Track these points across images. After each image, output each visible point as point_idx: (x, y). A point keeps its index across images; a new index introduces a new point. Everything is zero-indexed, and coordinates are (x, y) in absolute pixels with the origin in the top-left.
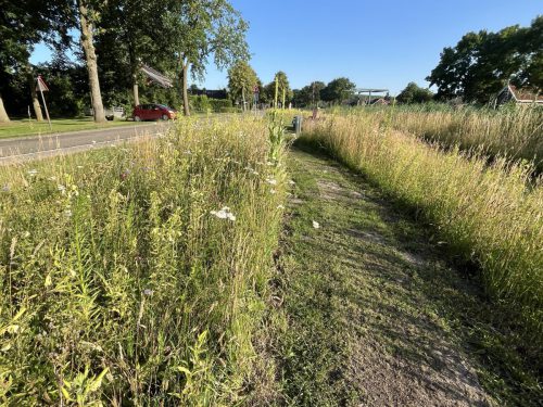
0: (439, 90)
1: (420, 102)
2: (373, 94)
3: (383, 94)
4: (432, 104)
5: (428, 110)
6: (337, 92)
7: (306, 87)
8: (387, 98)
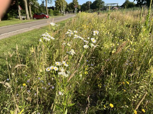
0: (137, 3)
1: (131, 7)
2: (112, 5)
3: (116, 5)
4: (135, 8)
5: (134, 10)
6: (97, 5)
7: (84, 4)
8: (117, 6)
